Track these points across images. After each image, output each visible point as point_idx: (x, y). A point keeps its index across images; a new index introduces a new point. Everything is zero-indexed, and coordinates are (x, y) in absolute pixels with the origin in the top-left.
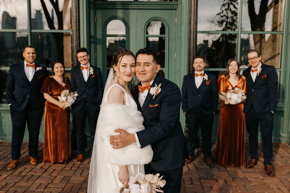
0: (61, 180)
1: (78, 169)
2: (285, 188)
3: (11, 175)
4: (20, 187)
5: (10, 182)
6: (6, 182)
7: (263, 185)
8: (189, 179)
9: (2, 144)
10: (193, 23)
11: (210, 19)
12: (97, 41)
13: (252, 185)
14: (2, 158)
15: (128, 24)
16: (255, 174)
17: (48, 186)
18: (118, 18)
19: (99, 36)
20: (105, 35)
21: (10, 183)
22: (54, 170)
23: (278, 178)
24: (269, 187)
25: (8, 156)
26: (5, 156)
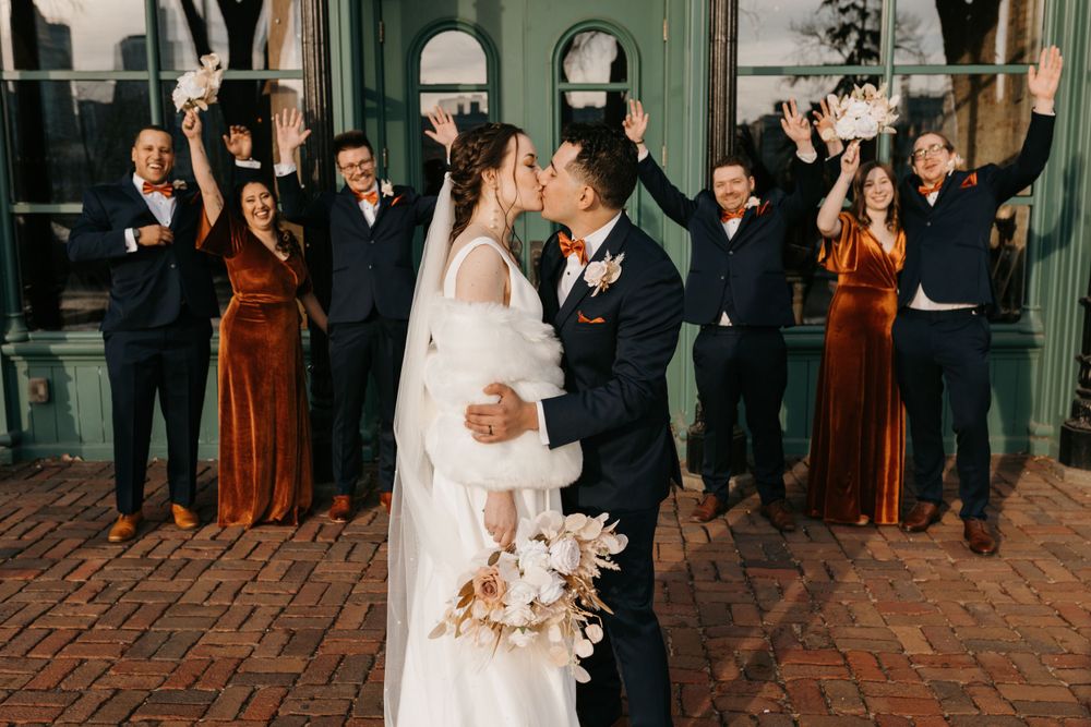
0: (284, 572)
1: (337, 539)
2: (1024, 588)
3: (118, 561)
4: (152, 594)
5: (116, 579)
6: (105, 581)
7: (954, 581)
8: (710, 567)
9: (72, 469)
10: (724, 39)
11: (799, 23)
12: (387, 109)
13: (918, 583)
14: (80, 510)
15: (494, 44)
16: (929, 551)
17: (244, 590)
18: (459, 27)
19: (394, 90)
20: (414, 88)
21: (119, 584)
22: (255, 543)
23: (1006, 561)
24: (972, 587)
25: (98, 505)
26: (89, 504)
